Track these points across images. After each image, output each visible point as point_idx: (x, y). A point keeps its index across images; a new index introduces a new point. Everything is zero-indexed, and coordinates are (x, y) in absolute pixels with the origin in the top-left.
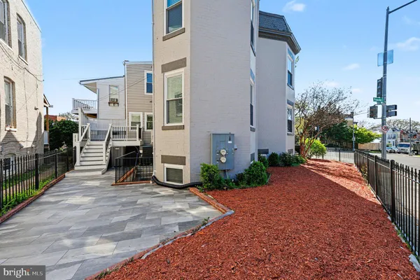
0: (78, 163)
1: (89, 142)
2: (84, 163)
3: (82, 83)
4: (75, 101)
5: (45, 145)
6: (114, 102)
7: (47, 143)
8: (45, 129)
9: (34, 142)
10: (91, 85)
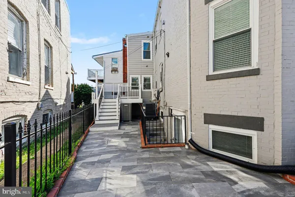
0: (97, 118)
1: (103, 100)
2: (102, 118)
3: (94, 57)
4: (89, 70)
5: (72, 103)
6: (115, 70)
7: (73, 101)
8: (72, 91)
9: (66, 100)
10: (99, 59)
